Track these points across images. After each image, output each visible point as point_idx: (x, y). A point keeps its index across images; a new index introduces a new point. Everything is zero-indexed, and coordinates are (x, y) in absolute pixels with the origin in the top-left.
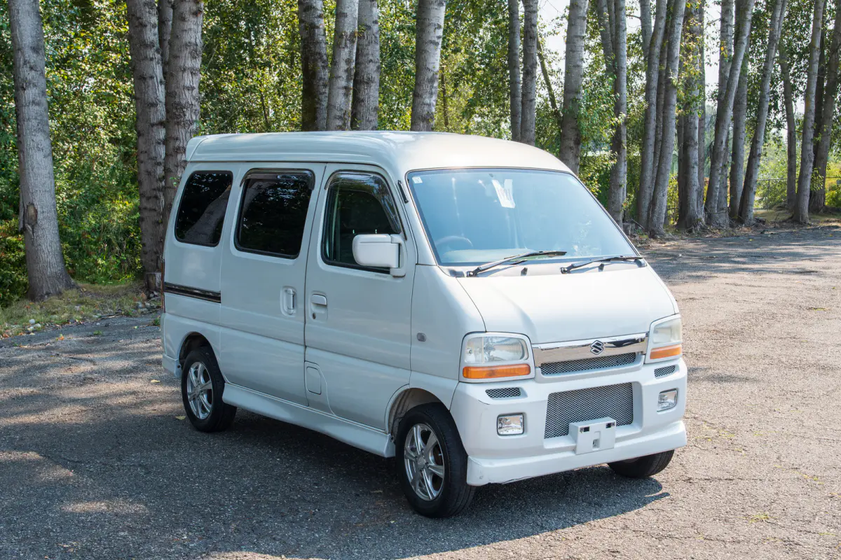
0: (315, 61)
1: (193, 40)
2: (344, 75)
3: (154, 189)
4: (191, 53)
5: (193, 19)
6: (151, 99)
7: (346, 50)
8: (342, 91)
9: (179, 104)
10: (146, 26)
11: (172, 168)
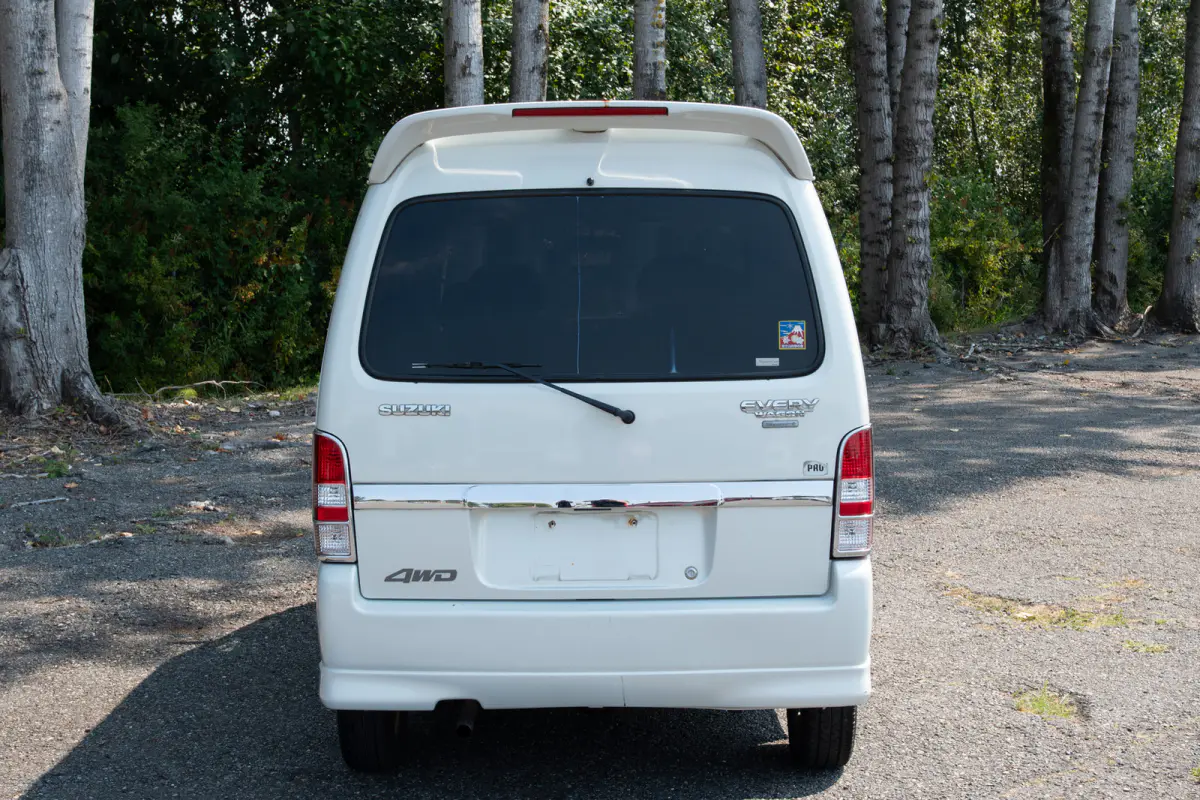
0: (1060, 81)
1: (928, 70)
2: (1095, 99)
3: (878, 233)
4: (926, 84)
5: (929, 47)
6: (878, 134)
7: (1099, 70)
8: (1093, 118)
9: (911, 139)
10: (874, 53)
11: (900, 209)
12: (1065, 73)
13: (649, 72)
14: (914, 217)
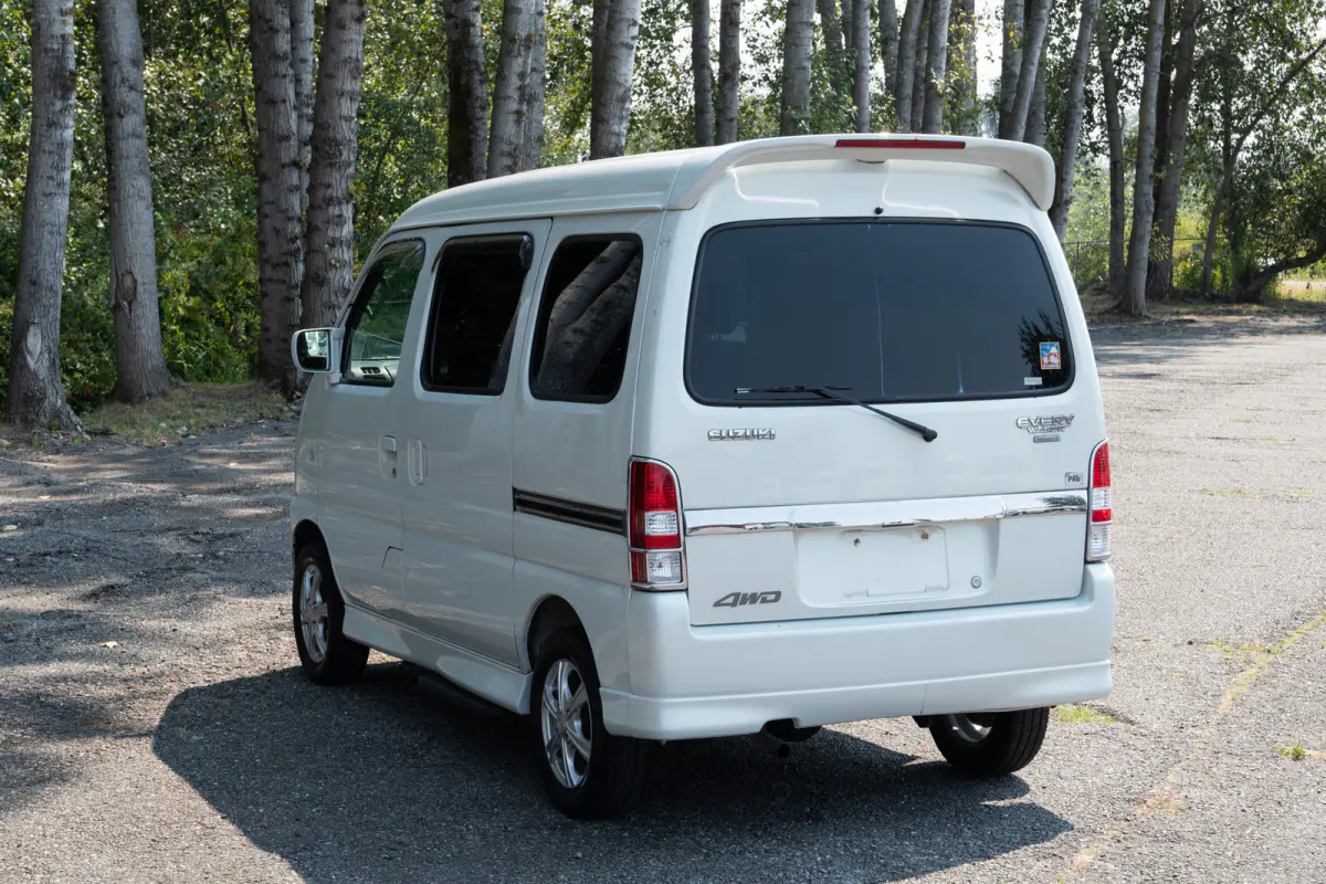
0: (470, 73)
1: (354, 55)
2: (516, 95)
3: (285, 254)
4: (352, 72)
5: (354, 26)
6: (282, 131)
7: (520, 60)
8: (512, 118)
9: (335, 139)
10: (277, 31)
11: (319, 224)
12: (476, 62)
13: (56, 47)
14: (338, 235)
